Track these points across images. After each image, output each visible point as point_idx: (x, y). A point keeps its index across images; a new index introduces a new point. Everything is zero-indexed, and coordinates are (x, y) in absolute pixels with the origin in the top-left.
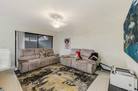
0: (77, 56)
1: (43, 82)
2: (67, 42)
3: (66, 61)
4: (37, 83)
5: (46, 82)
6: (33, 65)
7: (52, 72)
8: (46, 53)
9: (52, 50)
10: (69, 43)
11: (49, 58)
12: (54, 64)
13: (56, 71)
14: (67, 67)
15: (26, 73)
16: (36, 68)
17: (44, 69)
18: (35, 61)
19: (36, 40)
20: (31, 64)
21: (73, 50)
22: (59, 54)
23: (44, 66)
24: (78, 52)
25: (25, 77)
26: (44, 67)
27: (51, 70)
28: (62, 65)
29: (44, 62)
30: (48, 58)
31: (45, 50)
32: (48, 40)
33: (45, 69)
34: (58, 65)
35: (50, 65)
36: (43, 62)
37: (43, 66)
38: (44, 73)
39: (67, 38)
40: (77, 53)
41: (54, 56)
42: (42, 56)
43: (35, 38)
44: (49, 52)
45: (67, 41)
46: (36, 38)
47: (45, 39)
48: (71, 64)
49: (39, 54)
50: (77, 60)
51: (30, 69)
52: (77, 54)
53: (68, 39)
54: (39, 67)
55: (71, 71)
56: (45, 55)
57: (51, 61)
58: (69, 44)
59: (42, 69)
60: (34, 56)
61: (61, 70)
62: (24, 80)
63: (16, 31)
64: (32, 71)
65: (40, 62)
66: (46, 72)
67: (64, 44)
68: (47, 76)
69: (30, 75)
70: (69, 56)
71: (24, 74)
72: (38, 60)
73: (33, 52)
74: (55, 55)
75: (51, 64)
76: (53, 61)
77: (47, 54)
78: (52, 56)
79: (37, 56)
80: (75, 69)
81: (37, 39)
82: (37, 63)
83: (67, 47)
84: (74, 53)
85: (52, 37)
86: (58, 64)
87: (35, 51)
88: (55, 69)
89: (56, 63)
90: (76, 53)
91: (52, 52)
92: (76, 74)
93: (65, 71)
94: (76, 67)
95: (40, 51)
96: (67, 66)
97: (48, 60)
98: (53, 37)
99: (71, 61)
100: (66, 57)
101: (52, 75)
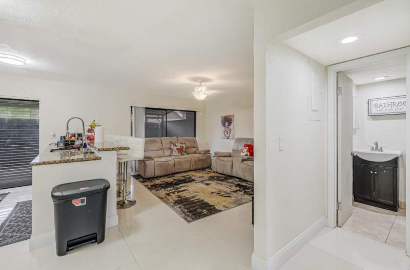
0: (246, 153)
1: (180, 190)
2: (227, 124)
3: (222, 162)
4: (171, 190)
5: (184, 190)
6: (161, 165)
7: (193, 180)
8: (183, 147)
9: (195, 141)
10: (232, 125)
11: (188, 156)
12: (199, 170)
13: (201, 179)
14: (225, 175)
15: (151, 178)
16: (166, 173)
17: (179, 175)
18: (164, 159)
19: (160, 120)
20: (158, 164)
21: (239, 140)
22: (209, 151)
23: (181, 171)
24: (248, 146)
25: (152, 184)
26: (179, 173)
27: (192, 178)
28: (214, 172)
29: (180, 163)
30: (186, 156)
31: (180, 141)
32: (185, 118)
33: (182, 176)
34: (207, 172)
35: (190, 171)
36: (178, 163)
37: (178, 171)
38: (181, 180)
39: (227, 114)
40: (247, 148)
41: (200, 153)
42: (176, 153)
43: (157, 116)
44: (189, 145)
45: (227, 121)
46: (159, 115)
47: (180, 117)
48: (232, 168)
49: (170, 149)
50: (243, 160)
51: (158, 173)
52: (246, 150)
53: (229, 116)
54: (171, 173)
55: (230, 181)
56: (180, 150)
57: (193, 163)
58: (231, 127)
59: (176, 175)
60: (160, 153)
61: (211, 178)
62: (152, 186)
63: (132, 107)
64: (160, 177)
65: (172, 162)
66: (184, 180)
67: (220, 128)
68: (186, 184)
69: (158, 182)
70: (231, 153)
71: (149, 179)
72: (169, 158)
73: (160, 144)
74: (202, 151)
75: (191, 169)
76: (195, 162)
77: (184, 150)
78: (195, 153)
79: (167, 153)
80: (240, 179)
81: (161, 116)
82: (169, 165)
83: (227, 135)
84: (241, 147)
85: (195, 112)
86: (207, 170)
87: (163, 142)
88: (200, 177)
89: (203, 169)
90: (245, 147)
91: (195, 147)
92: (238, 185)
93: (219, 180)
94: (241, 175)
95: (172, 143)
96: (225, 173)
97: (187, 161)
98: (197, 114)
99: (231, 162)
100: (223, 155)
101: (195, 184)
